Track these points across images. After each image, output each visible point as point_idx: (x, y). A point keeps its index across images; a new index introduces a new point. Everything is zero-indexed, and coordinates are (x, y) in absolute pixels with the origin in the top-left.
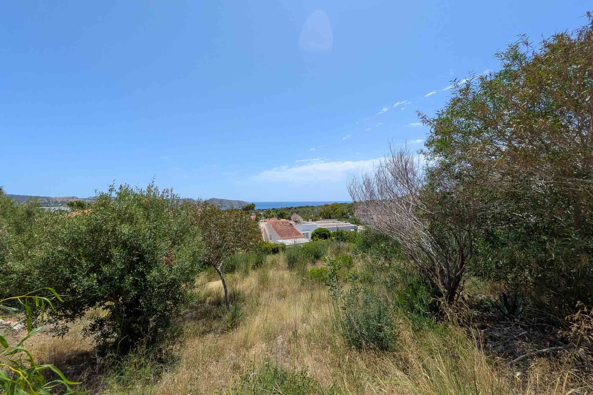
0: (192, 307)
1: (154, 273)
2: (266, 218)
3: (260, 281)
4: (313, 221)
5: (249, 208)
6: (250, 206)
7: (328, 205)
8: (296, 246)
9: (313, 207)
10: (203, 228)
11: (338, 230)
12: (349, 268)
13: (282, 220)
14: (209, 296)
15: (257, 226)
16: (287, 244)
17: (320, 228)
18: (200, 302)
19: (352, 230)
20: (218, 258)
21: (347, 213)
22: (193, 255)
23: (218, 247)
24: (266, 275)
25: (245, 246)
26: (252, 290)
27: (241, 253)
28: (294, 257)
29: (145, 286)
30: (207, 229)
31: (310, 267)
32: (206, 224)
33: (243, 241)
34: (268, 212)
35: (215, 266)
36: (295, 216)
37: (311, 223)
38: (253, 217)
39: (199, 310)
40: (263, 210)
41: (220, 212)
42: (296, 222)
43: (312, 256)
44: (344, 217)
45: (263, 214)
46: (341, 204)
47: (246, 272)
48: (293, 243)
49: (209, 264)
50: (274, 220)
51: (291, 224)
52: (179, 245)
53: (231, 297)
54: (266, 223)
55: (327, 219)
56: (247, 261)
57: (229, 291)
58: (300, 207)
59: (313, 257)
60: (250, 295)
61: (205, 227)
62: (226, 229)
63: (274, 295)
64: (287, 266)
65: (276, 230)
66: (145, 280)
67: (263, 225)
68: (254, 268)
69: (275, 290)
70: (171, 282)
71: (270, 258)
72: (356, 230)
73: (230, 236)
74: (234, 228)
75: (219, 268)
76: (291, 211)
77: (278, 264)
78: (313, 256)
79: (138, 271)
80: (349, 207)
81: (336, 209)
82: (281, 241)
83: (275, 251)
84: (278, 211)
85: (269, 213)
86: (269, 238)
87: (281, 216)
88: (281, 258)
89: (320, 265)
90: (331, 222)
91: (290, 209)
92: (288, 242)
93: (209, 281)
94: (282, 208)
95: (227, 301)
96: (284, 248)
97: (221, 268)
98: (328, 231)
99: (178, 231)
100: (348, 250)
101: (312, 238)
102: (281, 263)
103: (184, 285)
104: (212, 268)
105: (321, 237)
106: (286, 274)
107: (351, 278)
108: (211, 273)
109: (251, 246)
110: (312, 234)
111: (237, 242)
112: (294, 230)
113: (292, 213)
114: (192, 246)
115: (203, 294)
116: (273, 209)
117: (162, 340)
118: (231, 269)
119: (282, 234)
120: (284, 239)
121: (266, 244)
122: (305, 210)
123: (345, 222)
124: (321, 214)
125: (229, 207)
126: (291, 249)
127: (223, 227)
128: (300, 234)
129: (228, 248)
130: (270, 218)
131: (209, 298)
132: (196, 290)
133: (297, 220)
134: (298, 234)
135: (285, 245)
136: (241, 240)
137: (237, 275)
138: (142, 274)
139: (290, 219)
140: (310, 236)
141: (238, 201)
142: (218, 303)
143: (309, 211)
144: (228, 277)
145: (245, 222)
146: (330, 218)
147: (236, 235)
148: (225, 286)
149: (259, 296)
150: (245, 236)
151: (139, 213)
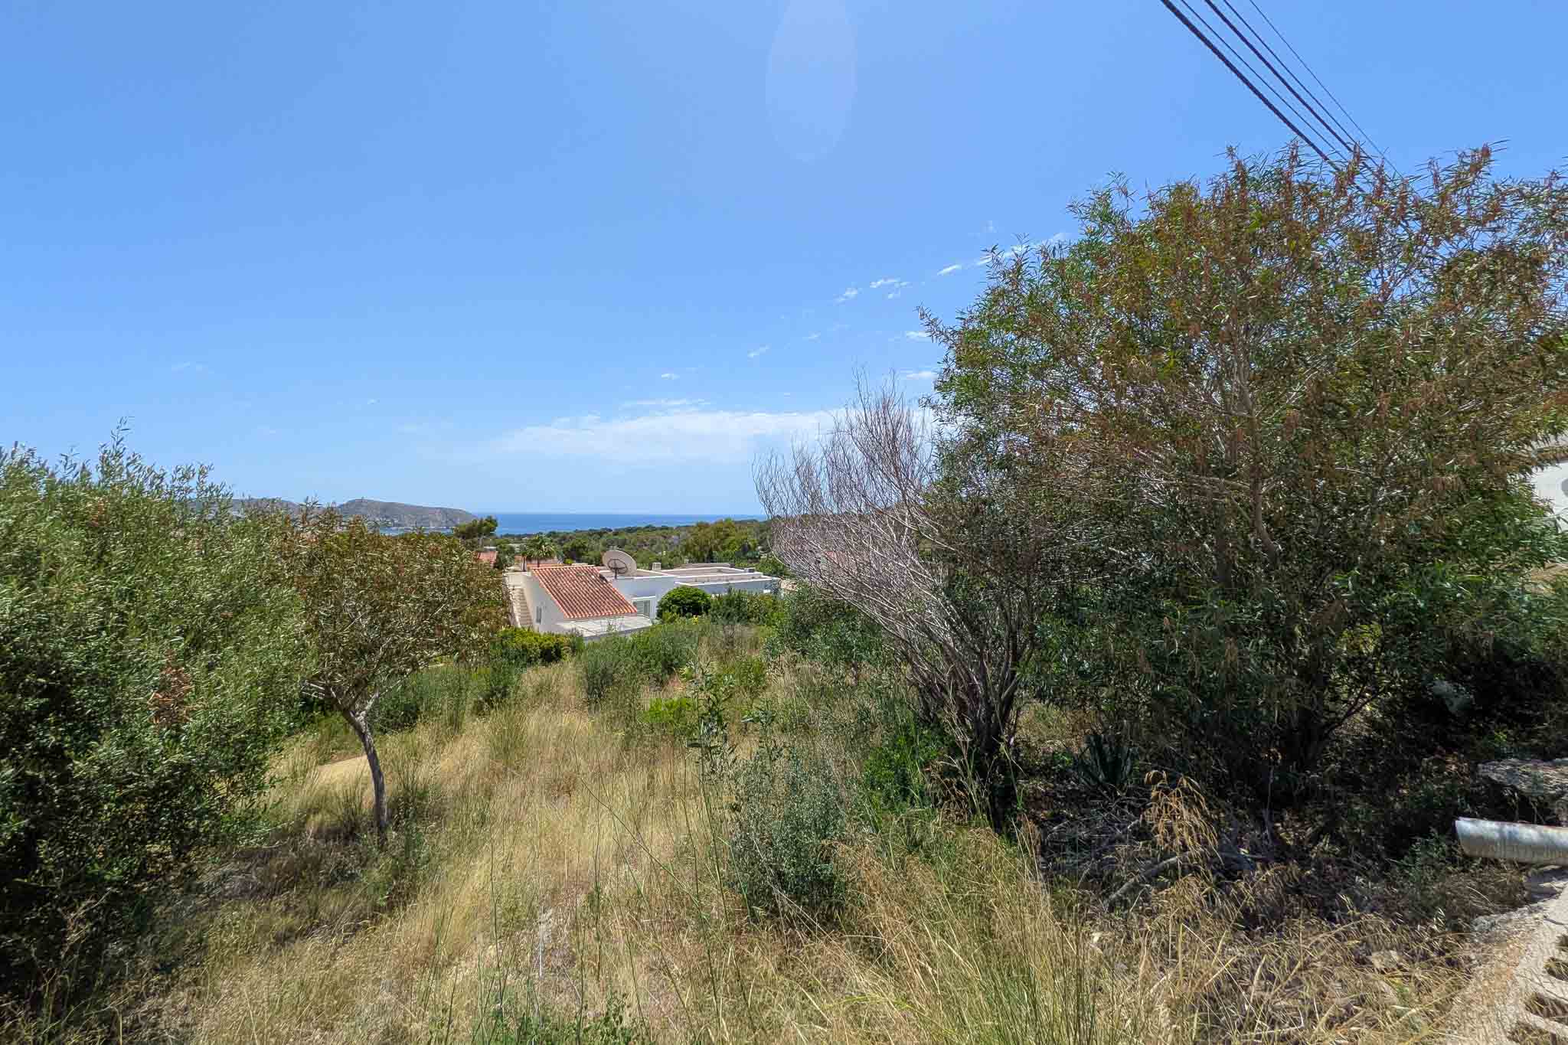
0: (247, 856)
1: (106, 750)
2: (529, 559)
3: (497, 748)
4: (663, 567)
5: (478, 531)
6: (482, 524)
7: (707, 526)
8: (612, 639)
9: (667, 528)
10: (313, 592)
11: (729, 591)
12: (754, 694)
13: (576, 565)
14: (316, 811)
15: (498, 584)
16: (586, 634)
17: (683, 587)
18: (283, 834)
19: (765, 591)
20: (360, 686)
21: (755, 546)
22: (268, 683)
23: (365, 650)
24: (518, 729)
25: (453, 645)
26: (468, 779)
27: (441, 665)
28: (604, 673)
29: (62, 798)
30: (328, 594)
31: (648, 698)
32: (328, 579)
33: (449, 630)
34: (537, 543)
35: (345, 712)
36: (614, 555)
37: (657, 573)
38: (488, 557)
39: (274, 863)
40: (520, 538)
41: (377, 543)
42: (616, 570)
43: (656, 664)
44: (748, 558)
45: (521, 547)
46: (740, 522)
47: (455, 723)
48: (606, 629)
49: (328, 706)
50: (554, 565)
51: (602, 578)
52: (216, 648)
53: (394, 806)
54: (528, 574)
55: (704, 561)
56: (458, 690)
57: (391, 787)
58: (630, 530)
59: (658, 670)
60: (462, 796)
61: (322, 590)
62: (393, 595)
63: (537, 790)
64: (584, 696)
65: (557, 594)
66: (65, 778)
67: (517, 581)
68: (478, 710)
69: (543, 773)
70: (171, 776)
71: (531, 677)
72: (776, 591)
73: (407, 615)
74: (420, 590)
75: (360, 718)
76: (604, 539)
77: (558, 692)
78: (660, 665)
79: (37, 748)
80: (762, 531)
81: (728, 535)
82: (568, 626)
83: (550, 655)
84: (564, 538)
85: (539, 547)
86: (534, 618)
87: (574, 553)
88: (567, 674)
89: (678, 690)
90: (712, 572)
91: (601, 534)
92: (591, 628)
93: (325, 761)
94: (576, 531)
95: (379, 822)
96: (576, 645)
97: (371, 716)
98: (704, 596)
99: (216, 602)
100: (755, 645)
101: (660, 614)
102: (565, 691)
103: (221, 786)
104: (337, 719)
105: (685, 612)
106: (581, 724)
107: (758, 719)
108: (332, 734)
109: (474, 644)
110: (660, 605)
111: (428, 633)
112: (609, 593)
113: (607, 546)
114: (266, 652)
115: (294, 805)
116: (552, 534)
117: (115, 983)
118: (405, 717)
119: (573, 606)
120: (576, 620)
121: (523, 635)
122: (642, 536)
123: (750, 571)
124: (687, 549)
125: (410, 527)
126: (598, 647)
127: (382, 586)
128: (626, 604)
129: (398, 653)
130: (539, 559)
131: (318, 818)
132: (271, 796)
133: (620, 565)
134: (620, 606)
135: (581, 638)
136: (442, 629)
137: (422, 735)
138: (56, 757)
139: (599, 562)
140: (654, 610)
141: (444, 512)
142: (347, 831)
143: (653, 543)
144: (391, 745)
145: (460, 571)
146: (711, 559)
147: (427, 611)
148: (377, 774)
149: (489, 794)
150: (455, 613)
151: (71, 543)
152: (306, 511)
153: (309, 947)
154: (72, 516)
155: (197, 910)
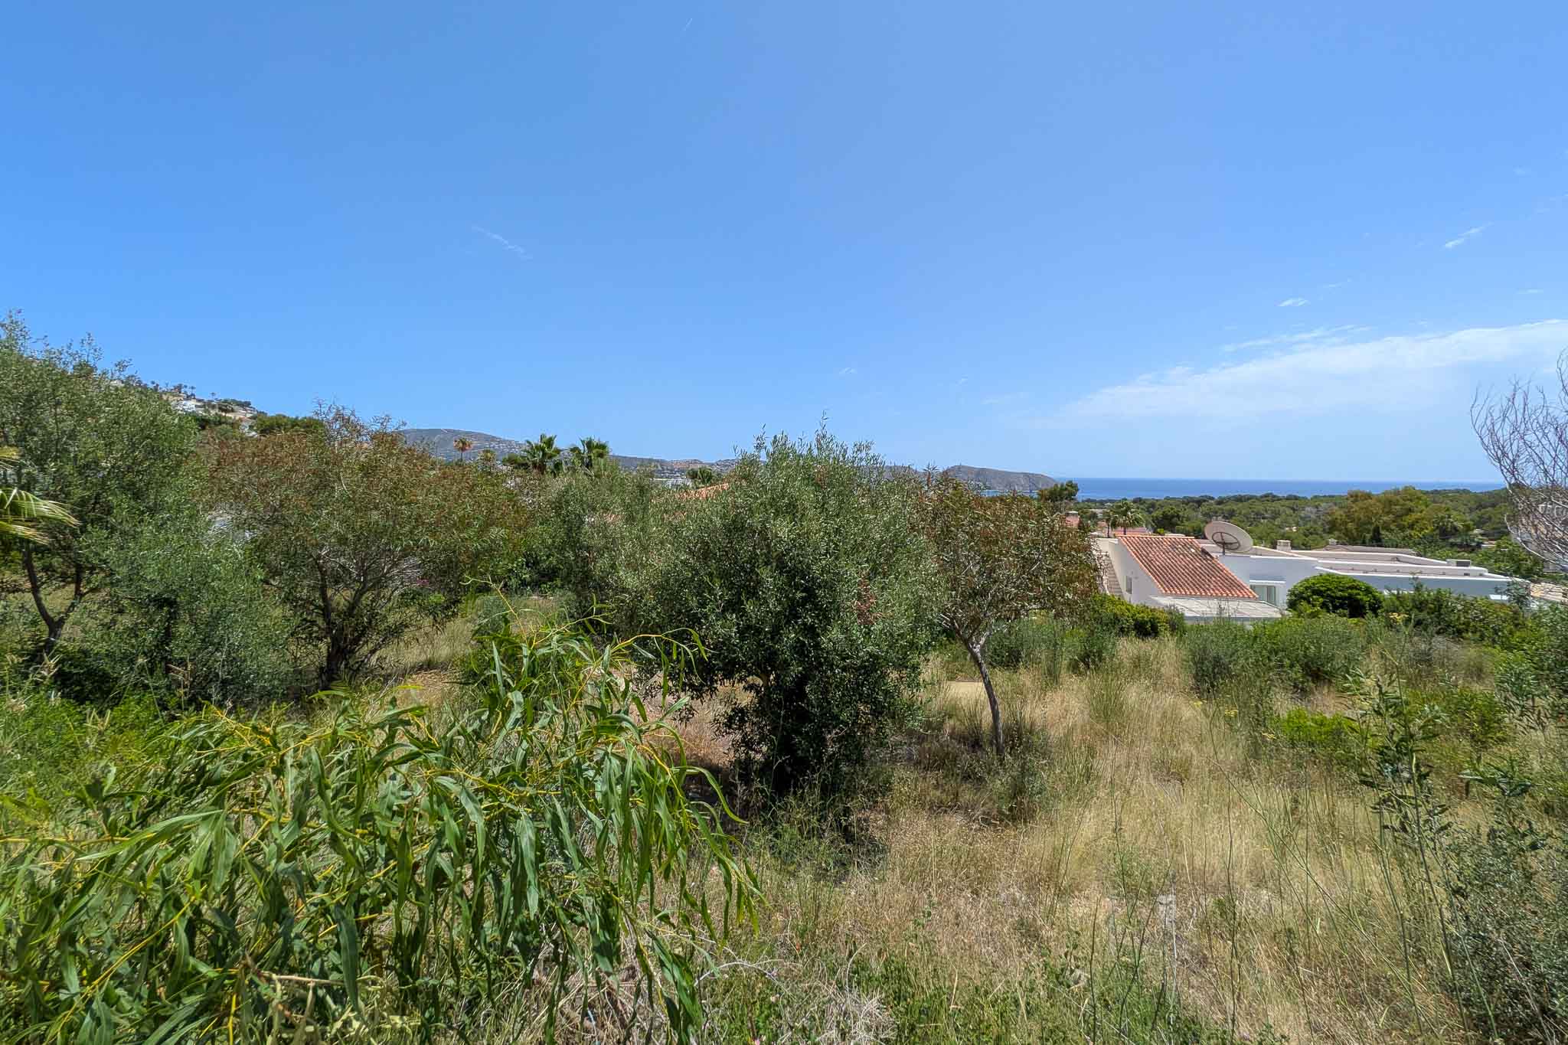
0: (911, 733)
1: (835, 633)
2: (1114, 525)
3: (1096, 710)
4: (1293, 547)
5: (1061, 495)
6: (1063, 489)
7: (1369, 496)
8: (1224, 625)
9: (1296, 498)
10: (937, 540)
11: (1417, 589)
12: (1480, 742)
13: (1170, 535)
14: (950, 717)
15: (1087, 549)
16: (1188, 614)
17: (1329, 575)
18: (928, 725)
19: (1494, 597)
20: (975, 622)
21: (1468, 528)
22: (917, 606)
23: (975, 594)
24: (1117, 697)
25: (1048, 600)
26: (1070, 731)
27: (1035, 617)
28: (1217, 661)
29: (817, 657)
30: (948, 543)
31: (1283, 704)
32: (946, 531)
33: (1045, 587)
34: (1122, 508)
35: (966, 642)
36: (1217, 526)
37: (1285, 553)
38: (1074, 521)
39: (926, 746)
40: (1102, 503)
41: (980, 502)
42: (1225, 545)
43: (1292, 666)
44: (1453, 545)
45: (1104, 513)
46: (1436, 492)
47: (1052, 676)
48: (1215, 612)
49: (950, 633)
50: (1143, 533)
51: (1205, 553)
52: (885, 575)
53: (1008, 731)
54: (1115, 541)
55: (1364, 544)
56: (1055, 646)
57: (1003, 716)
58: (1239, 499)
59: (1297, 673)
60: (1065, 743)
61: (944, 538)
62: (996, 548)
63: (1142, 765)
64: (1192, 682)
65: (1149, 564)
66: (817, 646)
67: (1105, 546)
68: (1074, 667)
69: (1147, 749)
70: (868, 660)
71: (1128, 648)
72: (1521, 600)
73: (1008, 569)
74: (1018, 547)
75: (977, 650)
76: (1204, 508)
77: (1159, 670)
78: (1298, 667)
79: (805, 624)
80: (1480, 507)
81: (1410, 510)
82: (1166, 601)
83: (1146, 628)
84: (1153, 505)
85: (1125, 514)
86: (1123, 587)
87: (1166, 522)
88: (1167, 652)
89: (1327, 706)
90: (1382, 559)
91: (1199, 502)
92: (1194, 608)
93: (951, 679)
94: (1167, 498)
95: (998, 743)
96: (1176, 624)
97: (982, 651)
98: (1368, 591)
99: (883, 542)
100: (1477, 672)
101: (1292, 605)
102: (1167, 670)
103: (894, 675)
104: (958, 647)
105: (1335, 608)
106: (1191, 711)
107: (1493, 782)
108: (956, 658)
109: (1067, 603)
110: (1292, 593)
111: (1027, 585)
112: (1215, 570)
113: (1209, 516)
114: (913, 583)
115: (935, 706)
116: (1138, 501)
117: (850, 793)
118: (1010, 658)
119: (1169, 581)
120: (1176, 596)
121: (1113, 603)
122: (1259, 507)
123: (1459, 564)
124: (1334, 526)
125: (999, 490)
126: (1207, 630)
127: (989, 541)
128: (1240, 587)
129: (1003, 600)
130: (1125, 526)
131: (952, 722)
132: (922, 695)
133: (1228, 539)
134: (1230, 587)
135: (1182, 617)
136: (1039, 585)
137: (1026, 678)
138: (810, 631)
139: (1200, 534)
140: (1283, 598)
141: (1026, 474)
142: (973, 741)
143: (1276, 515)
144: (999, 677)
145: (1052, 532)
146: (1377, 541)
147: (1024, 567)
148: (993, 702)
149: (1091, 752)
150: (1050, 572)
151: (808, 497)
152: (929, 475)
153: (958, 820)
154: (809, 479)
155: (883, 761)
